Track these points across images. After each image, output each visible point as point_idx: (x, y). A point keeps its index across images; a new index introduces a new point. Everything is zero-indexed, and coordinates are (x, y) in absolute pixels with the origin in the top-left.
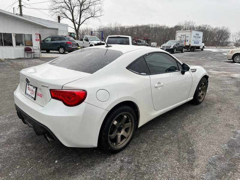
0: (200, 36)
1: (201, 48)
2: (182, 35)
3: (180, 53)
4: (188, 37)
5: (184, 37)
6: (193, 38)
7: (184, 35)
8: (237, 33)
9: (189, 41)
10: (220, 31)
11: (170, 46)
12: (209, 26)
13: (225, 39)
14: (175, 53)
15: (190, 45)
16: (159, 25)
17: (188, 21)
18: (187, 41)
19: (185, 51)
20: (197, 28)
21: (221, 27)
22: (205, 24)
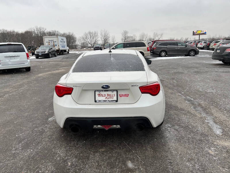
0: (64, 41)
1: (67, 51)
2: (49, 40)
3: (54, 57)
4: (56, 42)
5: (52, 42)
6: (60, 43)
7: (51, 40)
8: (81, 37)
9: (57, 45)
10: (67, 36)
11: (45, 51)
12: (58, 31)
13: (72, 43)
14: (50, 58)
15: (59, 49)
16: (6, 31)
17: (39, 27)
18: (56, 45)
19: (57, 55)
20: (47, 34)
21: (67, 33)
22: (53, 30)
